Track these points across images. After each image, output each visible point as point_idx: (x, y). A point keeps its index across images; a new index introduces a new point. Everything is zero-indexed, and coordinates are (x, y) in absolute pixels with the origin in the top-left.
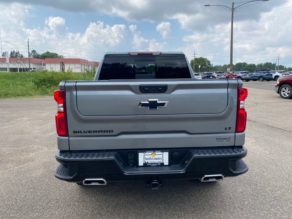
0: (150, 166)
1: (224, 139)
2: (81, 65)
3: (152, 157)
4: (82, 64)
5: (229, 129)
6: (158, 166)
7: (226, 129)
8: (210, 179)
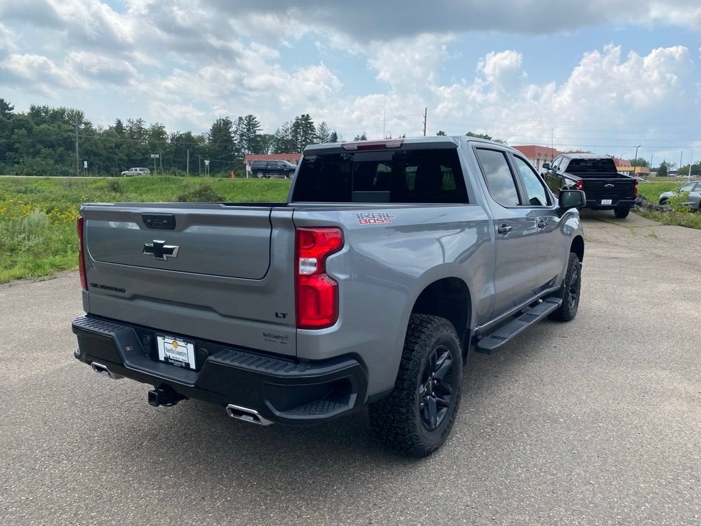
0: (172, 364)
1: (275, 337)
2: (536, 161)
3: (174, 349)
4: (538, 160)
5: (282, 315)
6: (181, 367)
7: (277, 314)
8: (244, 416)
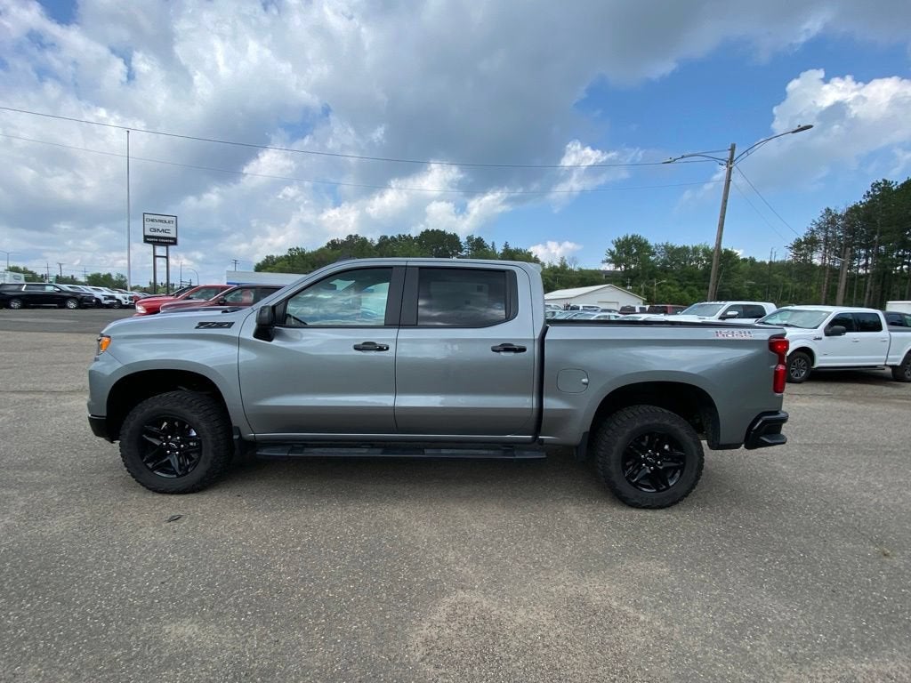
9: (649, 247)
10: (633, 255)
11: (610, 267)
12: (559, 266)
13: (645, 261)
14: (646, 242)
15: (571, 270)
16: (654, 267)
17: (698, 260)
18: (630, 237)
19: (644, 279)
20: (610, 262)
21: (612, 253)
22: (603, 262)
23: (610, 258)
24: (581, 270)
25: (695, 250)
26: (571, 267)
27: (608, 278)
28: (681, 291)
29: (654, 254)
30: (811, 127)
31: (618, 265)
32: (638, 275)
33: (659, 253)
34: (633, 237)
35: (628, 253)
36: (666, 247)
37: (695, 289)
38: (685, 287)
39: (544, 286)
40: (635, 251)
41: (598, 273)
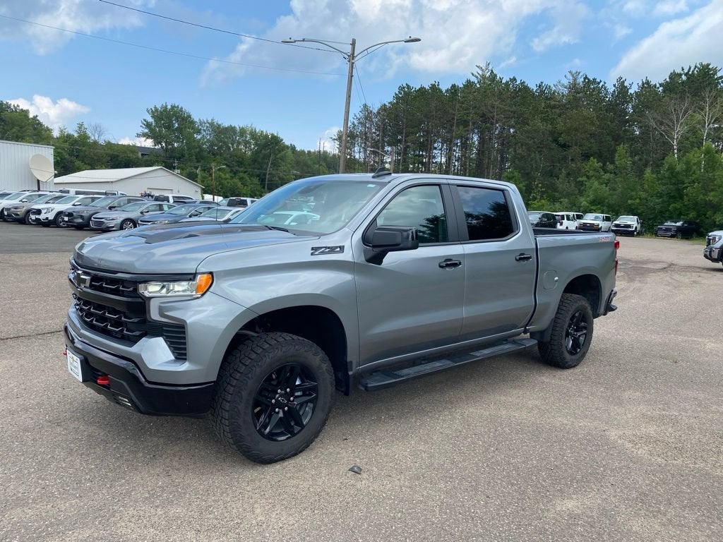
9: (193, 122)
10: (174, 131)
11: (149, 143)
12: (76, 135)
13: (190, 139)
14: (189, 116)
15: (95, 143)
16: (199, 147)
17: (247, 143)
18: (169, 107)
19: (190, 160)
20: (146, 136)
21: (148, 125)
22: (138, 136)
23: (146, 131)
24: (109, 143)
25: (243, 132)
26: (93, 137)
27: (146, 157)
28: (232, 178)
29: (199, 132)
30: (419, 40)
31: (157, 142)
32: (183, 156)
33: (204, 131)
34: (173, 107)
35: (169, 127)
36: (212, 124)
37: (245, 176)
38: (235, 173)
39: (57, 164)
40: (177, 125)
41: (132, 149)
